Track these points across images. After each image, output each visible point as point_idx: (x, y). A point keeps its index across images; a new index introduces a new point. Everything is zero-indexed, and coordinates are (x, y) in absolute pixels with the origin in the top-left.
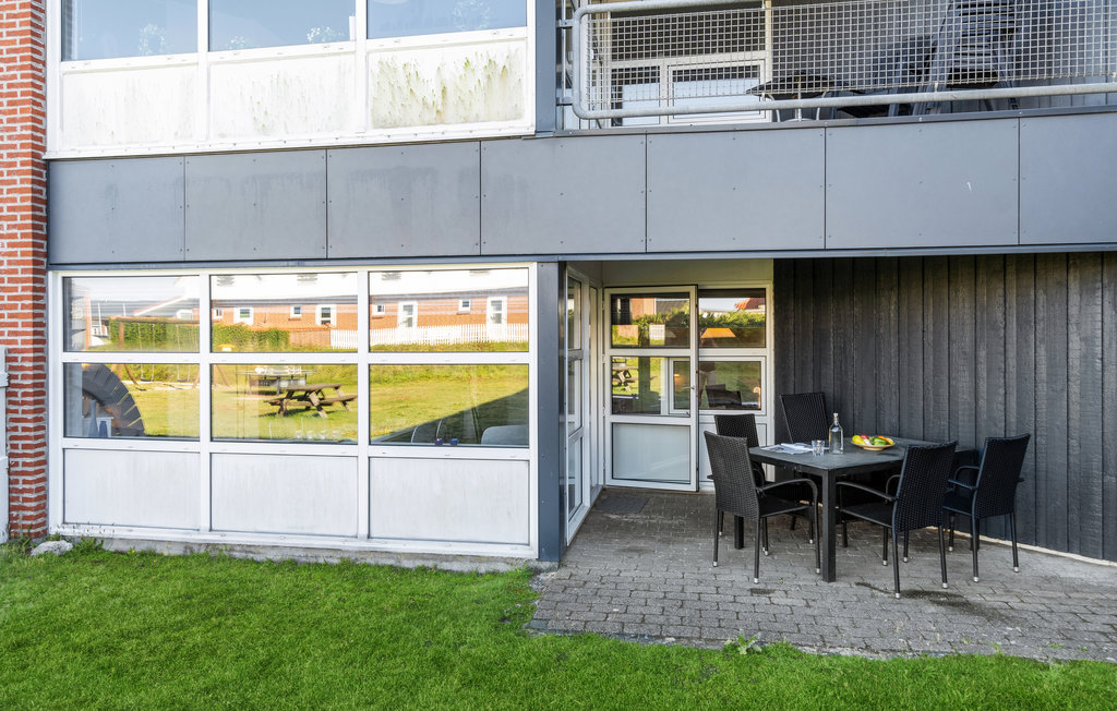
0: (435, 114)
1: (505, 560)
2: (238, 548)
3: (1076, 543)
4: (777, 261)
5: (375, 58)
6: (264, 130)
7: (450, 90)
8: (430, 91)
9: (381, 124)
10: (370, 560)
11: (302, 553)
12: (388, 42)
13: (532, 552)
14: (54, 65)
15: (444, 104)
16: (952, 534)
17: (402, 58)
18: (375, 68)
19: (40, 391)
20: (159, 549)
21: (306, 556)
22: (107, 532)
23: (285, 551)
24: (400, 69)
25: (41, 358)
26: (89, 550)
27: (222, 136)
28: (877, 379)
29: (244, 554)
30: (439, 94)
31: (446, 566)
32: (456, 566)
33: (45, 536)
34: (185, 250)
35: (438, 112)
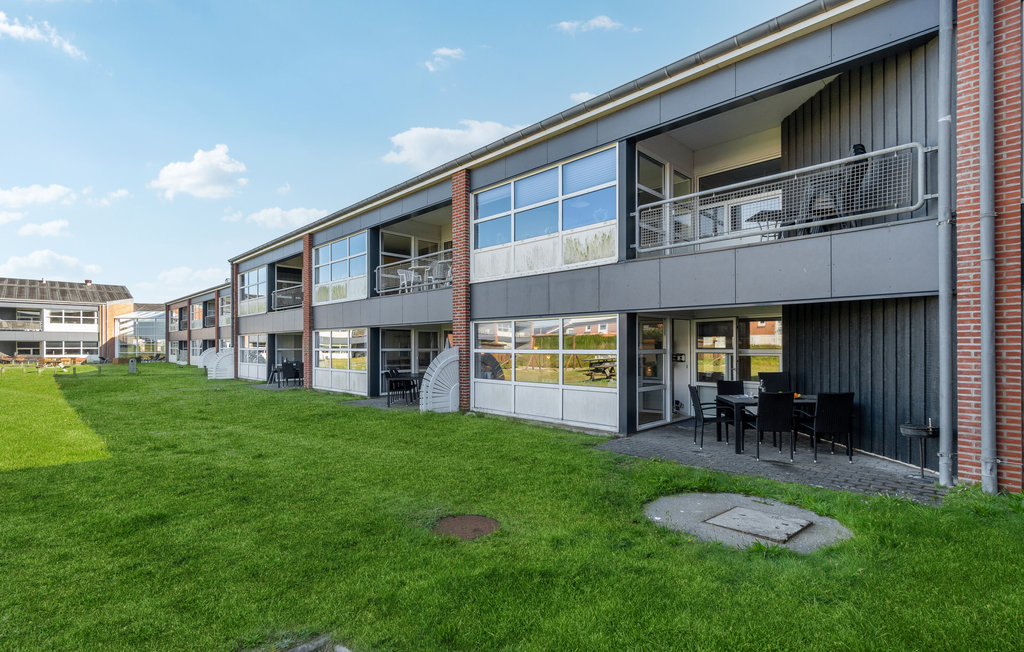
0: (584, 257)
1: (607, 432)
2: (522, 420)
3: (900, 456)
4: (784, 306)
5: (565, 238)
6: (531, 268)
7: (590, 247)
8: (583, 249)
9: (567, 262)
10: (562, 428)
12: (569, 231)
13: (616, 430)
14: (472, 251)
15: (587, 253)
16: (833, 445)
17: (574, 237)
18: (565, 242)
19: (468, 362)
20: (500, 418)
21: (543, 424)
22: (485, 411)
23: (536, 422)
24: (573, 241)
25: (468, 351)
26: (481, 415)
27: (518, 271)
28: (821, 364)
29: (524, 422)
30: (586, 249)
31: (587, 432)
32: (591, 433)
33: (469, 410)
34: (507, 313)
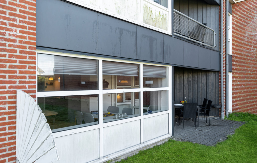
0: (154, 24)
2: (113, 160)
6: (118, 12)
7: (157, 18)
8: (154, 17)
10: (145, 149)
11: (130, 154)
15: (156, 22)
18: (144, 6)
21: (131, 154)
23: (126, 155)
24: (149, 8)
27: (106, 9)
29: (115, 161)
30: (155, 19)
32: (159, 143)
35: (155, 23)
